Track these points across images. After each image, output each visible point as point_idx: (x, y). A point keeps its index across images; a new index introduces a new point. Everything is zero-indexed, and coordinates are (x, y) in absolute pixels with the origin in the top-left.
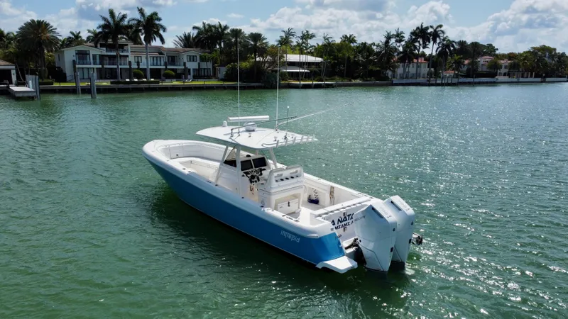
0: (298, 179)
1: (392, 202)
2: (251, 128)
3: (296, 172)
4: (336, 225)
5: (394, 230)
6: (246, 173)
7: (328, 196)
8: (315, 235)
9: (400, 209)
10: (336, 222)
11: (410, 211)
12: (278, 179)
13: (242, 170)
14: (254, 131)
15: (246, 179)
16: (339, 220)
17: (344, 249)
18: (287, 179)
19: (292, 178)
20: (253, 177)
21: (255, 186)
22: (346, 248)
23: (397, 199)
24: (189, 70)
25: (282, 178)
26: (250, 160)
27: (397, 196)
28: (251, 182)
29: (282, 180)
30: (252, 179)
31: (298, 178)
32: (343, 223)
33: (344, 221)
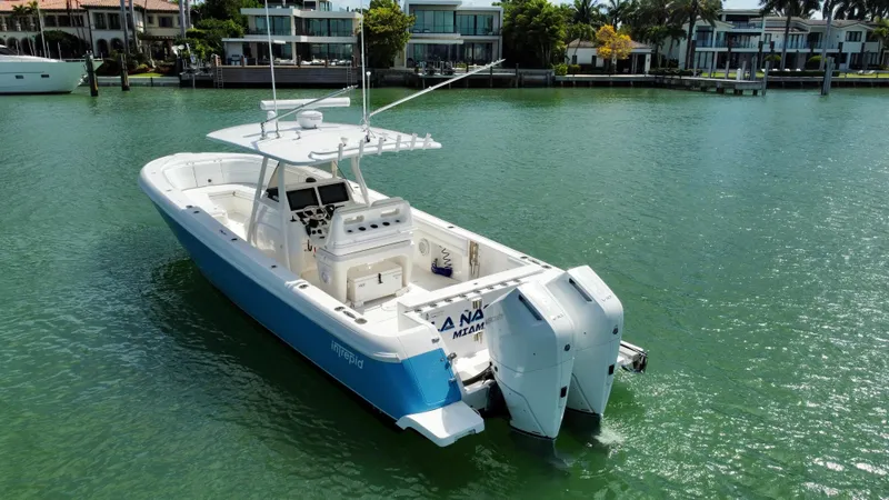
0: (401, 227)
1: (571, 281)
2: (310, 123)
3: (396, 212)
4: (457, 328)
5: (567, 348)
6: (301, 215)
7: (466, 260)
8: (392, 355)
9: (587, 298)
10: (456, 322)
11: (610, 302)
12: (351, 227)
13: (292, 209)
14: (315, 128)
15: (299, 227)
16: (463, 317)
17: (460, 385)
18: (374, 226)
19: (386, 224)
20: (314, 223)
21: (315, 240)
22: (468, 383)
23: (584, 275)
24: (846, 54)
25: (363, 224)
26: (313, 189)
27: (586, 269)
28: (309, 233)
29: (362, 229)
30: (311, 227)
31: (399, 225)
32: (474, 323)
33: (476, 318)
